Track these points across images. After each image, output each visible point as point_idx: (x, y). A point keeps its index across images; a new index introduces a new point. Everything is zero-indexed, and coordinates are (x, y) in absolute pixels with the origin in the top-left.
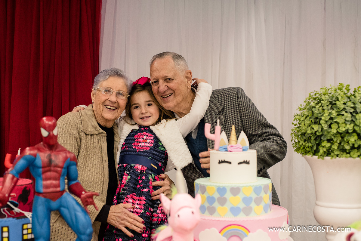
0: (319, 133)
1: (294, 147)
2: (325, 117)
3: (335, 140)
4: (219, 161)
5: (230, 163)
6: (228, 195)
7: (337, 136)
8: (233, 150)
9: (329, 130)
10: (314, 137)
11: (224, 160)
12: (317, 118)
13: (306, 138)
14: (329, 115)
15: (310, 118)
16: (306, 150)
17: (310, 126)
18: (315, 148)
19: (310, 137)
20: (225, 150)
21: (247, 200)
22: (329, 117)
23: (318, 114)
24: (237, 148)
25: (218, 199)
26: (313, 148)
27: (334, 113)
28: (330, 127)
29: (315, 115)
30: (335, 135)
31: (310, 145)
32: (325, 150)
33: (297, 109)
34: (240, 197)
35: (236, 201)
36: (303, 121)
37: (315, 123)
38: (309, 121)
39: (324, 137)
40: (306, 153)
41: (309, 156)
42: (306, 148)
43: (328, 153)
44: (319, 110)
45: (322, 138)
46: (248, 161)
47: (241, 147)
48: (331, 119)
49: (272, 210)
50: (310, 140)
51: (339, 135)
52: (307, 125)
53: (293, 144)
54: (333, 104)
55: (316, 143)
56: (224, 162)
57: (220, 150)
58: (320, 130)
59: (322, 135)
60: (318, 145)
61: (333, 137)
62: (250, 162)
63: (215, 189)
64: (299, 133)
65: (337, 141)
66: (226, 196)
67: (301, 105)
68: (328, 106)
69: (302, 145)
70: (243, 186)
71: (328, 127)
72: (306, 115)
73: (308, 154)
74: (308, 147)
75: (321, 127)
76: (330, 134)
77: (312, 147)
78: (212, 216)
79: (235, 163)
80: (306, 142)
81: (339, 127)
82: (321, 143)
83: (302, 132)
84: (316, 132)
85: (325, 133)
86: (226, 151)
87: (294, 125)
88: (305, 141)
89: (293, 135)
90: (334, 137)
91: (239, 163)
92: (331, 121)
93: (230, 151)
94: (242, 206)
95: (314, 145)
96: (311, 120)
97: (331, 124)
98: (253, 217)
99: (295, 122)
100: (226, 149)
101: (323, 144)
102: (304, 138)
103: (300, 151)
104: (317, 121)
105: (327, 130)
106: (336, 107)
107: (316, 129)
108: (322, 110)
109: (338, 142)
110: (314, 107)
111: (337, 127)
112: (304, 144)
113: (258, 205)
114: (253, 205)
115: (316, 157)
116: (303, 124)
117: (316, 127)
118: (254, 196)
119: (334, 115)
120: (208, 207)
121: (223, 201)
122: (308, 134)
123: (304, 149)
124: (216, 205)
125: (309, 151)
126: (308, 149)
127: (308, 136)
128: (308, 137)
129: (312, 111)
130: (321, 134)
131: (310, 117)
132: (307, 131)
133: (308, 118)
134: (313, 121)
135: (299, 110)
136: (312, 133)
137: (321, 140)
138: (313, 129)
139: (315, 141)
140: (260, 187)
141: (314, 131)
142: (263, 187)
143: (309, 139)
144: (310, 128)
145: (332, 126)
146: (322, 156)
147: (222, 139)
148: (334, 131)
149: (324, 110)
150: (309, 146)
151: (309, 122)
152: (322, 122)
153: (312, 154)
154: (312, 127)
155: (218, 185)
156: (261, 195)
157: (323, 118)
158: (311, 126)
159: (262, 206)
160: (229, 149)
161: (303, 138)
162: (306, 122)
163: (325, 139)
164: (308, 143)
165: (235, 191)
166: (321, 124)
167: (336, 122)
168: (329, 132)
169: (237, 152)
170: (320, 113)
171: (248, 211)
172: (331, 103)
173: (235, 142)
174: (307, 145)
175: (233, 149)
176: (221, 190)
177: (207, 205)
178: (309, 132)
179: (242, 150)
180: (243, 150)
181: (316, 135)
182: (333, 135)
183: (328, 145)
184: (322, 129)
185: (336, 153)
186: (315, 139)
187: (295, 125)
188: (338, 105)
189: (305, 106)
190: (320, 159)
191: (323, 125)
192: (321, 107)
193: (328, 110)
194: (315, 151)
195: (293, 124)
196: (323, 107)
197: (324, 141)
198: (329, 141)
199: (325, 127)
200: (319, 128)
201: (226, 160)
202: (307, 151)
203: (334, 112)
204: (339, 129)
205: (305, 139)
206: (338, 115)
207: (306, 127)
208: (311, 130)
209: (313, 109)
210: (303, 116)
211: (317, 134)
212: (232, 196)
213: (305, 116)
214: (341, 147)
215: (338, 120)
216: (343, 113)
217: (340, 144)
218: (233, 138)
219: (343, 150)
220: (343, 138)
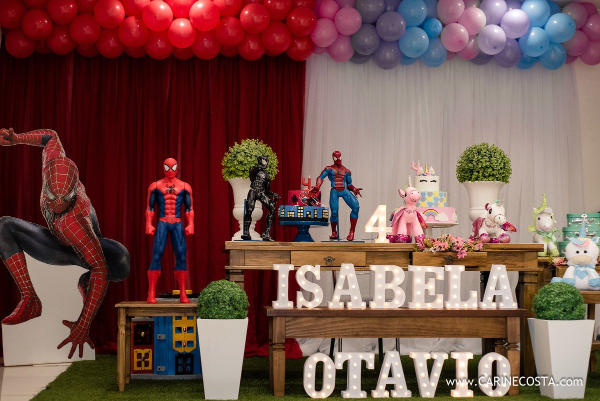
1: (458, 179)
2: (475, 159)
3: (480, 171)
5: (426, 181)
6: (426, 196)
7: (482, 169)
12: (471, 161)
14: (477, 158)
17: (467, 165)
20: (423, 175)
21: (436, 199)
28: (478, 164)
29: (470, 159)
31: (467, 175)
32: (475, 176)
34: (432, 197)
35: (430, 199)
36: (463, 162)
39: (475, 170)
40: (465, 180)
41: (466, 182)
42: (464, 177)
43: (477, 179)
44: (471, 156)
47: (431, 174)
48: (478, 160)
52: (465, 164)
53: (457, 177)
54: (479, 153)
55: (470, 174)
56: (423, 181)
57: (419, 175)
60: (472, 175)
62: (436, 181)
64: (461, 170)
67: (461, 155)
68: (476, 154)
70: (433, 192)
72: (465, 159)
77: (468, 177)
79: (429, 181)
80: (465, 174)
85: (475, 168)
87: (458, 166)
89: (457, 172)
91: (431, 182)
94: (434, 202)
98: (439, 207)
101: (474, 174)
103: (461, 180)
104: (471, 162)
105: (476, 166)
110: (469, 155)
112: (463, 175)
113: (441, 203)
114: (439, 202)
115: (470, 182)
116: (463, 164)
117: (470, 165)
118: (439, 197)
121: (424, 200)
126: (466, 178)
128: (466, 171)
129: (468, 157)
130: (473, 168)
131: (467, 160)
132: (465, 168)
134: (469, 162)
135: (461, 157)
141: (469, 168)
142: (443, 193)
146: (474, 181)
147: (421, 170)
148: (480, 166)
149: (474, 156)
153: (468, 180)
156: (443, 197)
159: (443, 204)
160: (425, 175)
161: (463, 172)
165: (430, 194)
166: (473, 163)
167: (481, 162)
169: (429, 176)
170: (472, 158)
171: (437, 204)
172: (478, 152)
173: (428, 172)
175: (427, 175)
179: (431, 176)
182: (479, 169)
183: (477, 174)
184: (474, 166)
185: (481, 178)
186: (470, 172)
188: (482, 153)
189: (464, 155)
190: (473, 183)
193: (477, 156)
194: (470, 178)
196: (474, 154)
197: (474, 172)
198: (478, 172)
199: (475, 164)
200: (472, 166)
203: (479, 157)
204: (482, 165)
206: (482, 158)
207: (465, 166)
208: (467, 167)
210: (462, 160)
211: (471, 169)
212: (428, 197)
214: (483, 175)
215: (482, 160)
216: (485, 157)
217: (483, 173)
218: (427, 170)
219: (485, 177)
220: (484, 170)
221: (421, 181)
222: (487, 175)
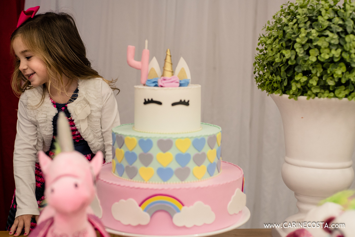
0: (292, 62)
1: (257, 81)
2: (302, 38)
3: (314, 72)
4: (145, 100)
5: (160, 103)
6: (155, 151)
7: (317, 66)
8: (165, 85)
9: (306, 58)
10: (284, 68)
11: (152, 99)
12: (289, 41)
13: (274, 69)
14: (306, 36)
15: (280, 40)
16: (273, 85)
17: (279, 52)
18: (285, 84)
19: (280, 68)
20: (154, 84)
21: (182, 159)
22: (306, 39)
23: (291, 34)
24: (172, 82)
25: (141, 156)
26: (283, 84)
27: (314, 33)
28: (307, 53)
29: (288, 36)
30: (314, 66)
31: (279, 78)
32: (299, 86)
33: (263, 29)
34: (171, 154)
35: (165, 159)
36: (270, 44)
37: (287, 47)
38: (279, 44)
39: (299, 68)
40: (273, 90)
41: (276, 95)
42: (273, 82)
43: (304, 90)
44: (292, 28)
45: (296, 69)
46: (186, 101)
47: (178, 81)
48: (310, 41)
49: (221, 171)
50: (279, 72)
51: (319, 65)
52: (275, 50)
53: (257, 77)
54: (313, 21)
55: (287, 76)
56: (151, 101)
57: (147, 84)
58: (293, 57)
59: (296, 65)
60: (290, 79)
61: (311, 68)
62: (190, 103)
63: (136, 141)
64: (265, 63)
65: (316, 73)
66: (151, 152)
67: (269, 22)
68: (305, 23)
69: (268, 80)
70: (177, 138)
71: (305, 53)
72: (275, 36)
73: (275, 92)
74: (276, 82)
75: (295, 53)
76: (307, 63)
77: (281, 82)
78: (132, 180)
79: (167, 103)
80: (274, 75)
81: (320, 54)
82: (294, 76)
83: (268, 60)
84: (288, 60)
85: (301, 62)
86: (156, 86)
87: (259, 51)
88: (271, 74)
89: (257, 65)
90: (313, 68)
91: (174, 104)
92: (309, 44)
93: (162, 86)
94: (175, 166)
95: (285, 79)
96: (281, 43)
97: (310, 48)
98: (191, 182)
99: (260, 47)
100: (156, 83)
101: (297, 78)
102: (271, 68)
103: (266, 87)
104: (290, 44)
105: (302, 58)
106: (318, 25)
107: (287, 57)
108: (297, 29)
109: (318, 75)
110: (287, 25)
111: (317, 54)
112: (270, 77)
113: (199, 165)
114: (191, 165)
115: (286, 96)
116: (269, 48)
117: (288, 54)
118: (193, 152)
119: (314, 36)
120: (127, 167)
121: (147, 160)
122: (277, 63)
123: (271, 85)
124: (137, 164)
125: (277, 88)
126: (275, 85)
127: (277, 66)
128: (277, 68)
129: (284, 31)
130: (294, 63)
131: (280, 38)
132: (274, 59)
133: (277, 40)
134: (284, 45)
135: (266, 29)
136: (282, 62)
137: (294, 71)
138: (284, 56)
139: (285, 74)
140: (203, 139)
141: (284, 60)
142: (206, 138)
143: (277, 70)
144: (279, 54)
145: (311, 52)
146: (295, 95)
147: (152, 69)
148: (313, 59)
149: (299, 28)
150: (277, 80)
151: (278, 47)
152: (296, 46)
153: (281, 91)
154: (282, 54)
155: (140, 135)
156: (204, 150)
157: (298, 40)
158: (281, 52)
159: (204, 166)
160: (160, 83)
161: (269, 69)
162: (274, 46)
163: (300, 70)
164: (276, 75)
165: (165, 145)
166: (295, 50)
167: (317, 47)
168: (305, 61)
169: (170, 88)
170: (294, 34)
171: (183, 174)
172: (310, 18)
173: (170, 73)
174: (275, 79)
175: (166, 83)
176: (145, 144)
177: (125, 164)
178: (277, 60)
179: (178, 84)
180: (181, 85)
181: (288, 64)
182: (312, 65)
183: (304, 79)
184: (297, 56)
185: (315, 91)
186: (287, 71)
187: (261, 52)
188: (320, 22)
189: (274, 23)
190: (292, 99)
191: (297, 50)
192: (296, 25)
193: (306, 29)
194: (285, 87)
195: (258, 49)
196: (298, 24)
197: (298, 74)
198: (307, 73)
199: (300, 52)
200: (292, 55)
201: (154, 99)
202: (275, 87)
203: (313, 31)
204: (320, 57)
205: (272, 71)
206: (319, 36)
207: (274, 54)
208: (280, 58)
209: (285, 28)
210: (270, 38)
211: (290, 63)
212: (160, 153)
213: (273, 38)
214: (322, 83)
215: (319, 43)
216: (328, 33)
217: (321, 77)
218: (168, 67)
219: (325, 87)
220: (325, 69)
221: (147, 102)
222: (331, 83)
